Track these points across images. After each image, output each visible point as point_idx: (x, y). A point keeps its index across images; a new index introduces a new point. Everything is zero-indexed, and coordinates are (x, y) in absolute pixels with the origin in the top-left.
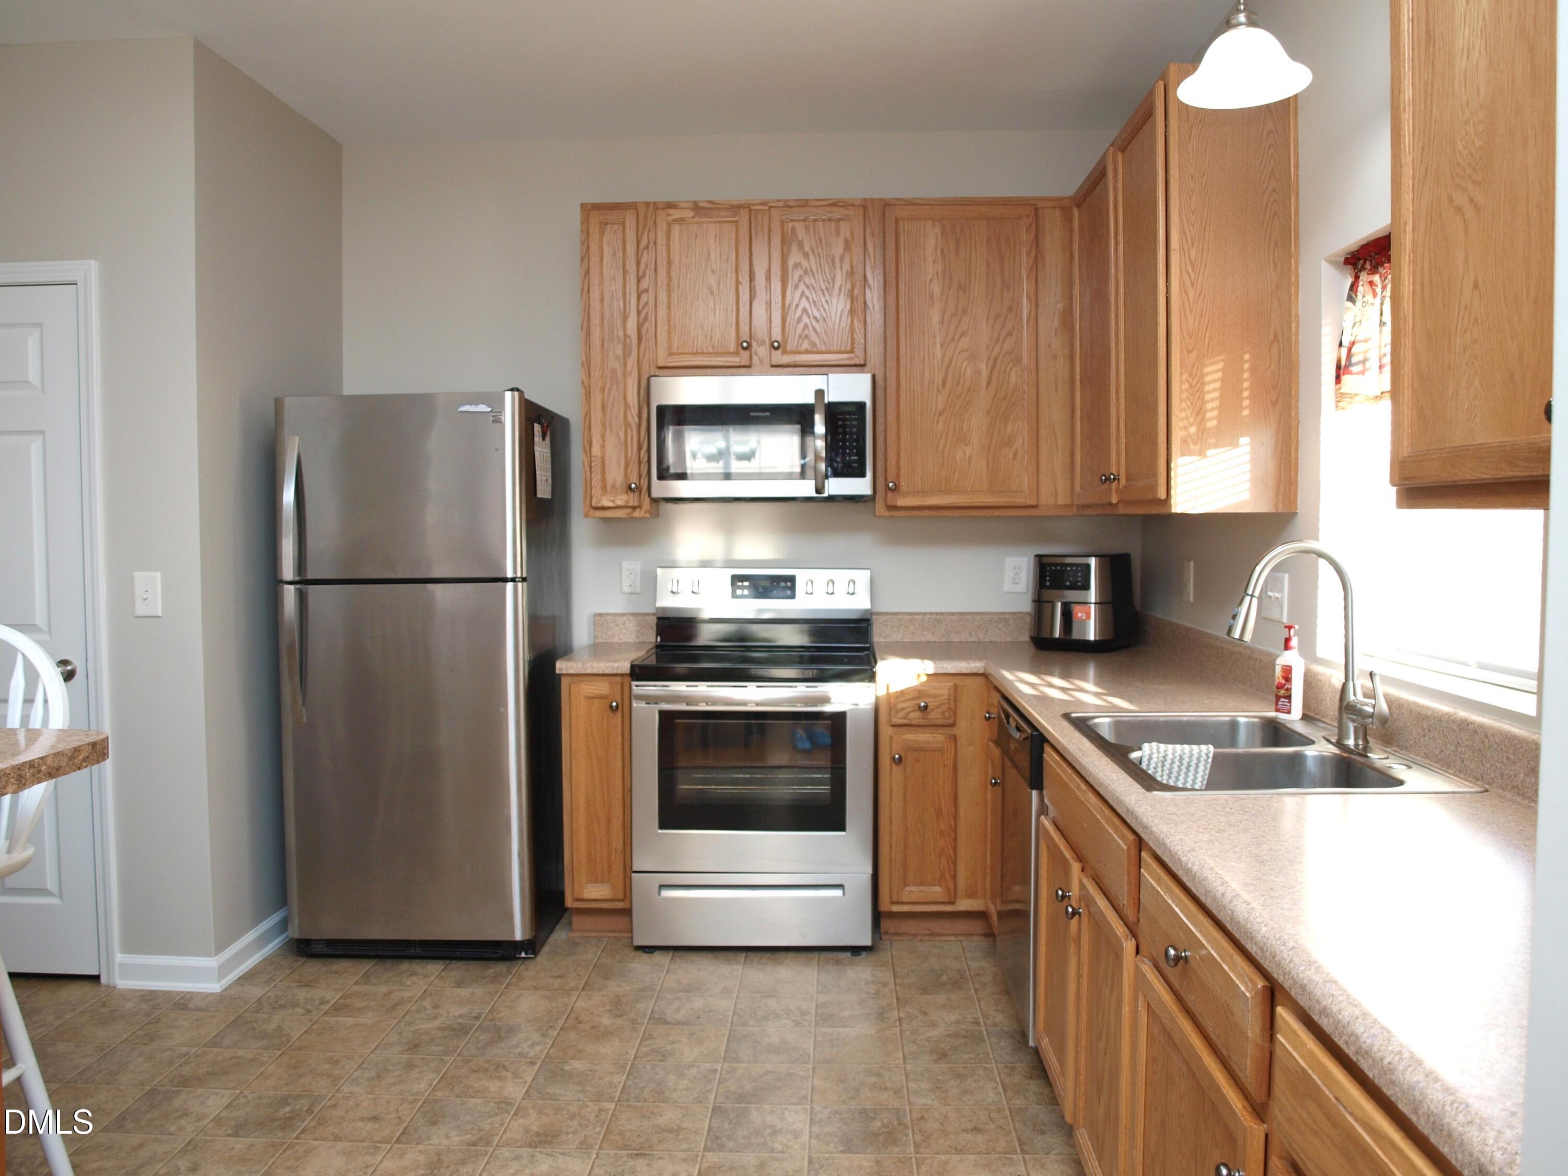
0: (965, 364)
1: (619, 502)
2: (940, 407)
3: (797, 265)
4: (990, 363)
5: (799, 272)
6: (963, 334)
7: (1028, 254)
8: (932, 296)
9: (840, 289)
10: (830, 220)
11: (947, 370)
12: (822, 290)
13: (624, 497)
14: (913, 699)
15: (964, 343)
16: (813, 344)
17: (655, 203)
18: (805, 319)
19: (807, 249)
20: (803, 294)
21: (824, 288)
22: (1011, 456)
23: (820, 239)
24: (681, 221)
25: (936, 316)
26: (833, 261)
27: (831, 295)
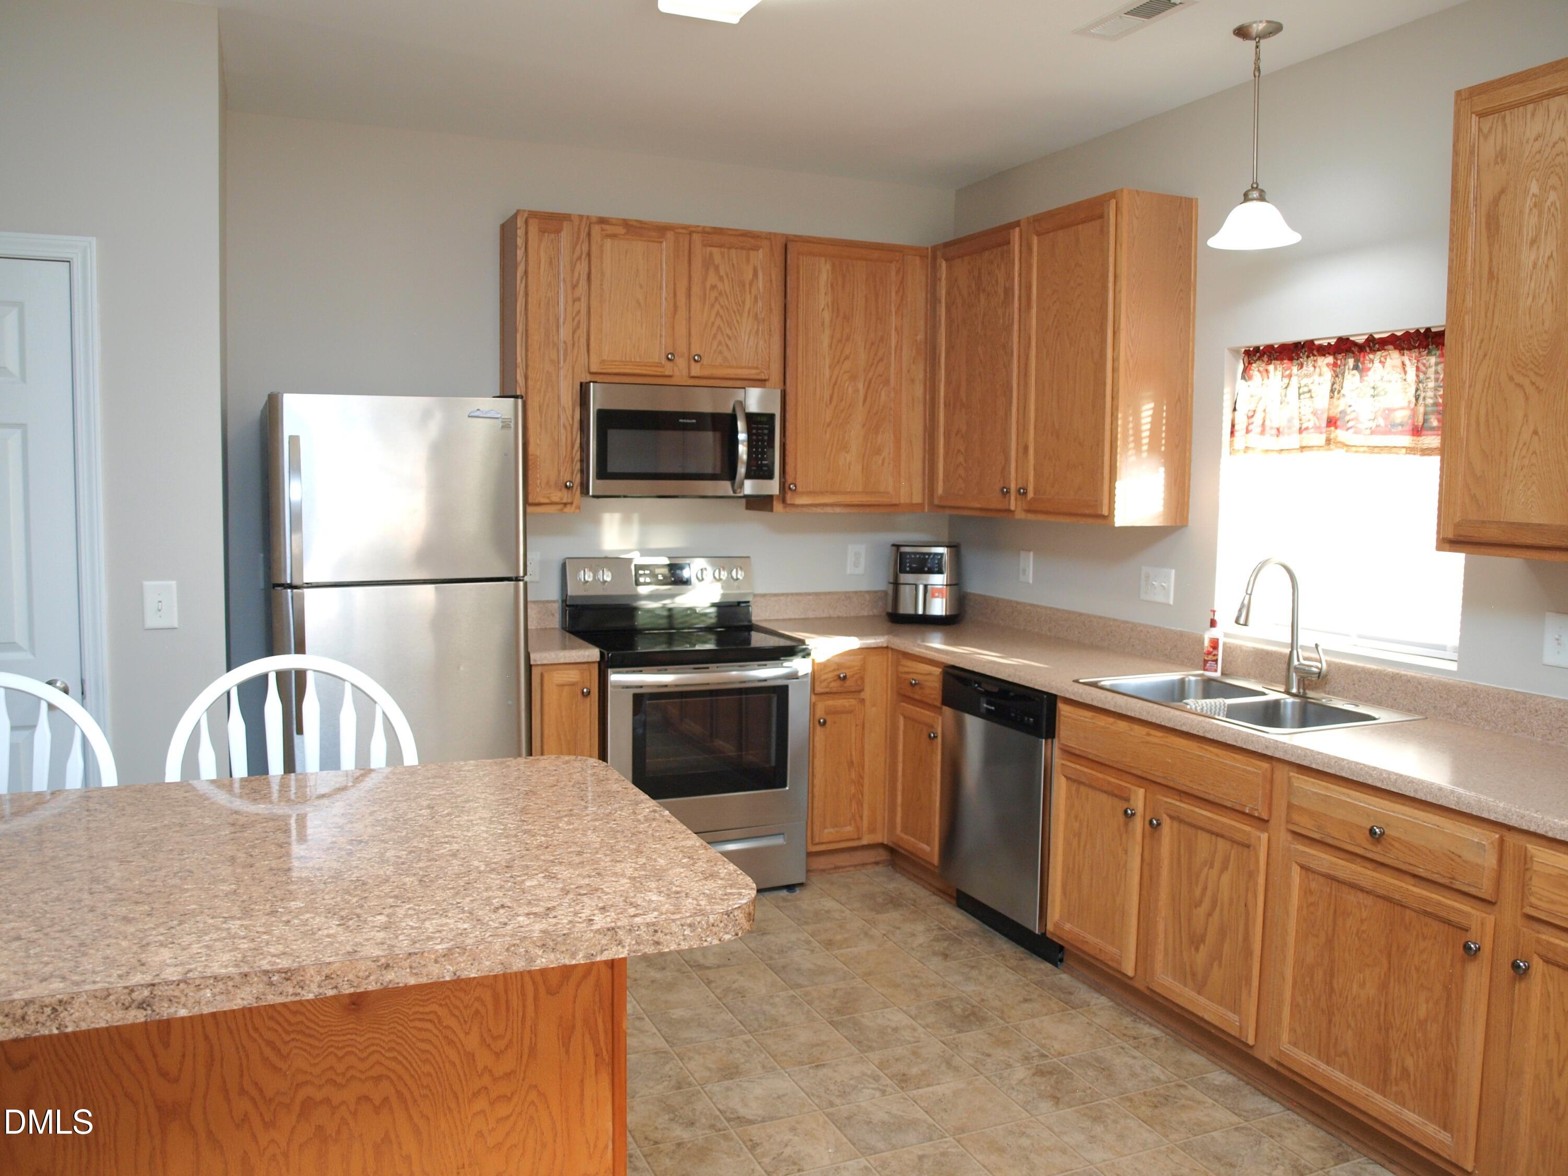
0: (847, 384)
1: (555, 499)
2: (828, 420)
3: (713, 287)
4: (867, 384)
5: (714, 294)
6: (847, 358)
7: (897, 292)
8: (823, 324)
9: (749, 312)
10: (742, 248)
11: (833, 388)
12: (734, 312)
13: (559, 494)
14: (834, 670)
15: (847, 365)
16: (725, 359)
17: (588, 217)
18: (719, 337)
19: (722, 273)
20: (718, 313)
21: (735, 309)
22: (880, 462)
23: (733, 265)
24: (613, 236)
25: (826, 341)
26: (744, 285)
27: (741, 316)
